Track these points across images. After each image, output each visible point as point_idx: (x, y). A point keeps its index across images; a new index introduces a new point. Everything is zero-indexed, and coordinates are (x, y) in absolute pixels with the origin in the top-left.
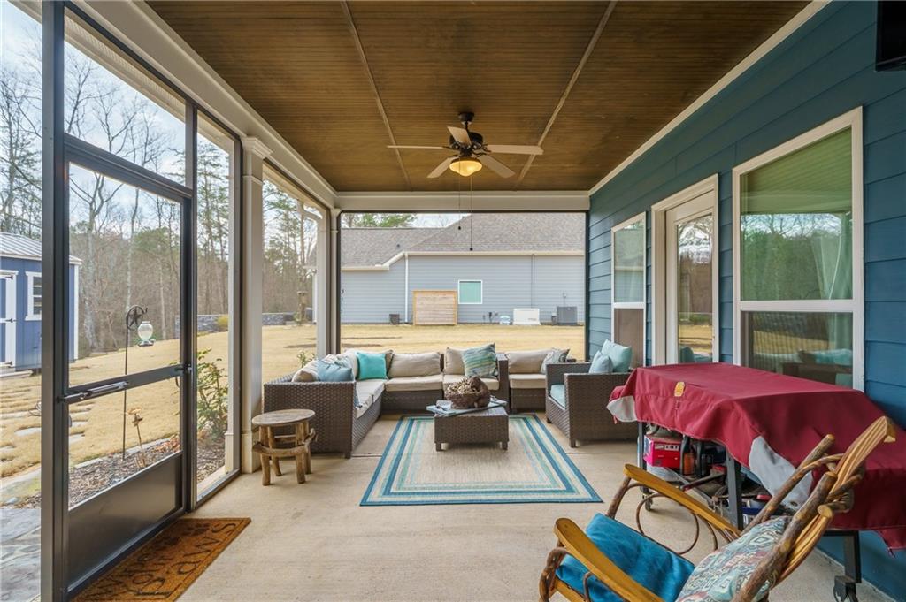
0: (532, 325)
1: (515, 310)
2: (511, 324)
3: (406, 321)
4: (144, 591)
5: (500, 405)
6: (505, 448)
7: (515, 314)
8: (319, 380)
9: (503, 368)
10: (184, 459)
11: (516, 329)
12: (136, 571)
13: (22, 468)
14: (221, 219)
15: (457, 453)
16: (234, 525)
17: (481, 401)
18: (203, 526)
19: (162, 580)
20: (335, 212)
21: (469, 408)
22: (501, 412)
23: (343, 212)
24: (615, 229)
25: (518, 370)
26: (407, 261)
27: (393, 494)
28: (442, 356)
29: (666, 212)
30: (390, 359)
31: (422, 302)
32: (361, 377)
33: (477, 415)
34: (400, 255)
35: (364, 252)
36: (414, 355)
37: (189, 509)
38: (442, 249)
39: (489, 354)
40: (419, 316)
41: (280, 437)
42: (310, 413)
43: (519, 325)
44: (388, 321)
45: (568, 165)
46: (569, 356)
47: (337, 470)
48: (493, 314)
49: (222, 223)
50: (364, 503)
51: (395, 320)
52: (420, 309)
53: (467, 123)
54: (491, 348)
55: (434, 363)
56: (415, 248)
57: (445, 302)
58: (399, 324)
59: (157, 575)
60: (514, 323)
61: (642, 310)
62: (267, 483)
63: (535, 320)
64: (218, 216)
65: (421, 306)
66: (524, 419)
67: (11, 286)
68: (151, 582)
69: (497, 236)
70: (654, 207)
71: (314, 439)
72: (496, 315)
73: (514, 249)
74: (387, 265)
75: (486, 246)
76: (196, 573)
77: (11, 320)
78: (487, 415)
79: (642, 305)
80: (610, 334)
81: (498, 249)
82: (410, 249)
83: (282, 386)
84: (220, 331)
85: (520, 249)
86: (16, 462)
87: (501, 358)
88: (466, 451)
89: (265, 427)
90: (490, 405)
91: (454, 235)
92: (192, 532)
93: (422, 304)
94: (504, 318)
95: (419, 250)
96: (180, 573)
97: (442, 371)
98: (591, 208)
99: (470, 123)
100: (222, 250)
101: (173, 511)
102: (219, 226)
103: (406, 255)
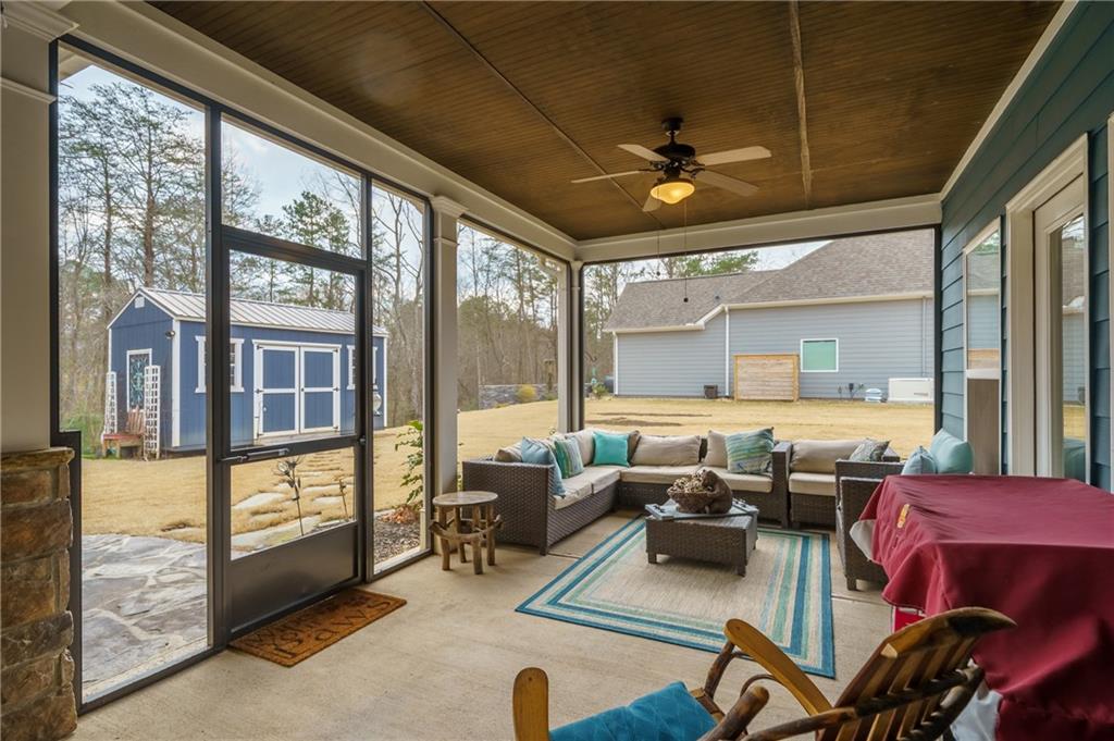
0: (922, 403)
1: (891, 380)
2: (884, 400)
3: (727, 394)
4: (283, 648)
5: (749, 514)
6: (742, 574)
7: (890, 386)
8: (522, 462)
9: (781, 464)
10: (359, 528)
11: (890, 408)
12: (290, 628)
13: (286, 520)
14: (533, 281)
15: (672, 570)
16: (389, 604)
17: (716, 506)
18: (366, 599)
19: (300, 641)
20: (576, 265)
21: (698, 512)
22: (743, 523)
23: (586, 264)
24: (967, 251)
25: (806, 467)
26: (728, 316)
27: (561, 605)
28: (704, 442)
29: (1034, 213)
30: (634, 443)
31: (746, 370)
32: (596, 462)
33: (701, 523)
34: (718, 309)
35: (673, 308)
36: (666, 439)
37: (365, 581)
38: (776, 298)
39: (762, 443)
40: (742, 388)
41: (465, 519)
42: (494, 496)
43: (896, 403)
44: (703, 394)
45: (874, 161)
46: (887, 453)
47: (522, 567)
48: (856, 386)
49: (534, 285)
50: (521, 609)
51: (712, 393)
52: (743, 380)
53: (672, 134)
54: (767, 434)
55: (691, 449)
56: (738, 300)
57: (777, 369)
58: (717, 398)
59: (301, 636)
60: (890, 399)
61: (997, 381)
62: (447, 568)
63: (926, 395)
64: (530, 279)
65: (744, 375)
66: (806, 539)
67: (337, 358)
68: (292, 640)
69: (863, 274)
70: (1010, 207)
71: (499, 526)
72: (861, 387)
73: (891, 290)
74: (701, 323)
75: (844, 290)
76: (328, 642)
77: (337, 389)
78: (722, 525)
79: (995, 374)
80: (962, 419)
81: (862, 292)
82: (730, 301)
83: (481, 465)
84: (521, 402)
85: (901, 290)
86: (284, 515)
87: (782, 448)
88: (687, 570)
89: (457, 507)
90: (733, 510)
91: (794, 278)
92: (353, 602)
93: (746, 372)
94: (872, 393)
95: (743, 302)
96: (317, 639)
97: (700, 461)
98: (943, 220)
99: (677, 133)
100: (535, 316)
101: (349, 579)
102: (531, 289)
103: (726, 309)
